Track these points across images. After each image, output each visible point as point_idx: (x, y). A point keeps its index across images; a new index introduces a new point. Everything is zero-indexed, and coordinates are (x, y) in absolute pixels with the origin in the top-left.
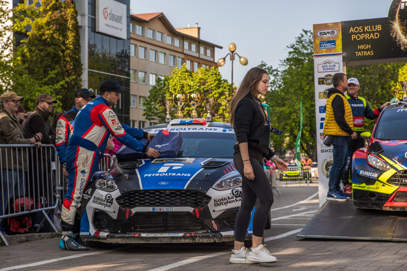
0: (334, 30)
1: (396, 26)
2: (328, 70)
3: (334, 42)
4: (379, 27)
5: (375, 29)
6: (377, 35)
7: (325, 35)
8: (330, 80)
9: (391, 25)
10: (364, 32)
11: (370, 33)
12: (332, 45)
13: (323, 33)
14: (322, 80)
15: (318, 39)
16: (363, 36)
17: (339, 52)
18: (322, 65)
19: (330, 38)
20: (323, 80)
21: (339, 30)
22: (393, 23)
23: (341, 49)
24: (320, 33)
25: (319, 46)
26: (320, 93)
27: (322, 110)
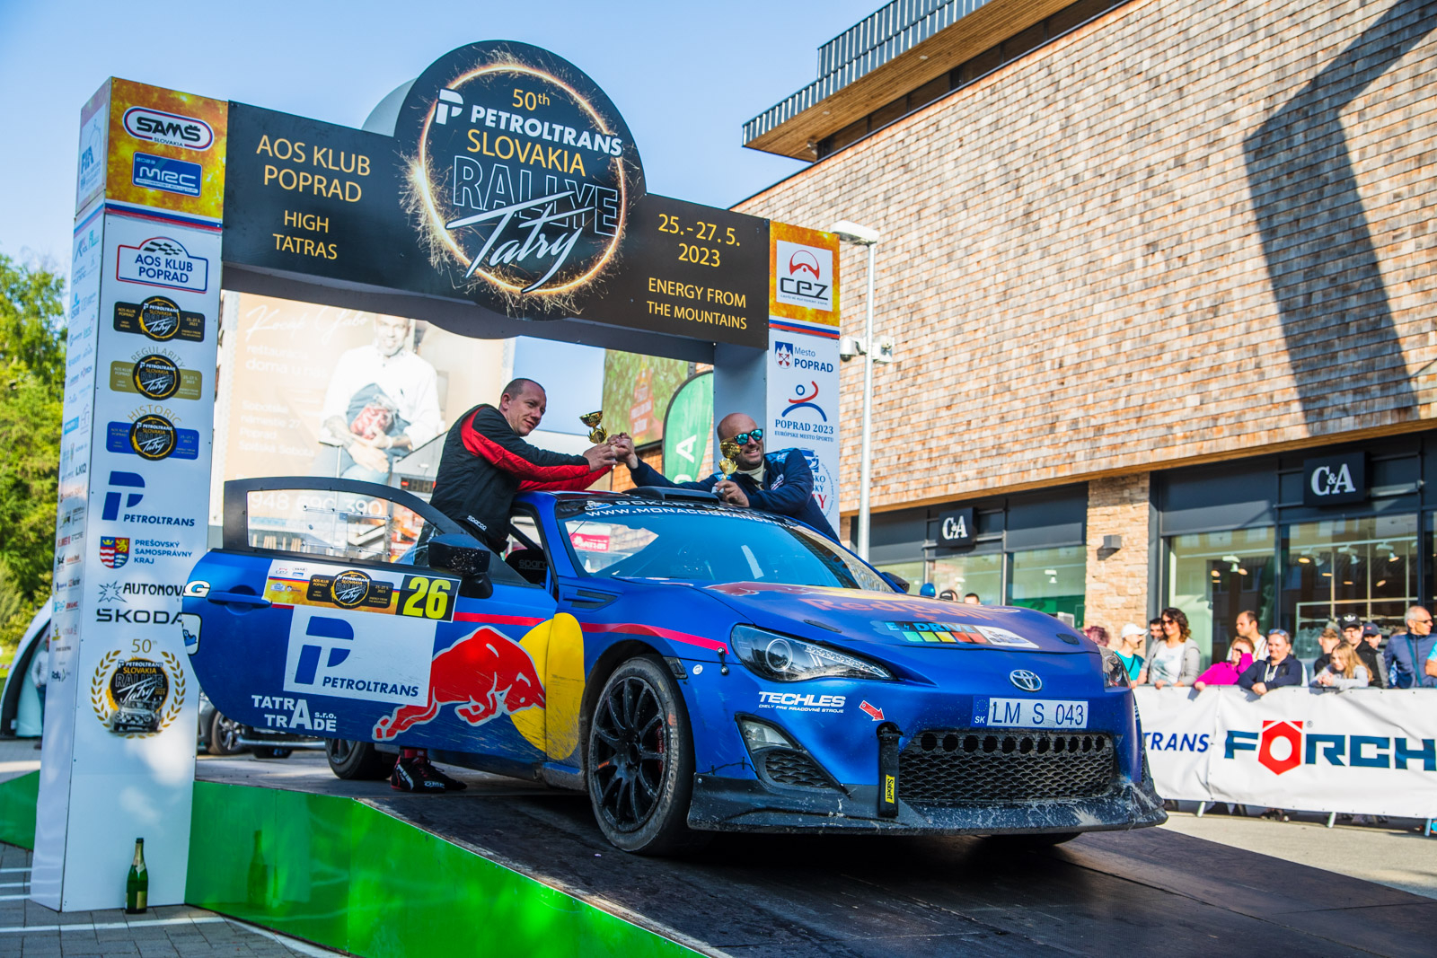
0: (199, 126)
1: (419, 175)
2: (161, 280)
3: (193, 172)
4: (362, 164)
5: (348, 165)
6: (353, 193)
7: (159, 136)
8: (164, 322)
9: (402, 168)
10: (308, 167)
11: (330, 175)
12: (184, 180)
13: (154, 125)
14: (130, 313)
15: (130, 142)
16: (306, 179)
17: (209, 215)
19: (179, 152)
20: (137, 315)
21: (218, 133)
22: (410, 165)
23: (218, 205)
24: (140, 120)
25: (130, 171)
26: (115, 364)
27: (119, 438)
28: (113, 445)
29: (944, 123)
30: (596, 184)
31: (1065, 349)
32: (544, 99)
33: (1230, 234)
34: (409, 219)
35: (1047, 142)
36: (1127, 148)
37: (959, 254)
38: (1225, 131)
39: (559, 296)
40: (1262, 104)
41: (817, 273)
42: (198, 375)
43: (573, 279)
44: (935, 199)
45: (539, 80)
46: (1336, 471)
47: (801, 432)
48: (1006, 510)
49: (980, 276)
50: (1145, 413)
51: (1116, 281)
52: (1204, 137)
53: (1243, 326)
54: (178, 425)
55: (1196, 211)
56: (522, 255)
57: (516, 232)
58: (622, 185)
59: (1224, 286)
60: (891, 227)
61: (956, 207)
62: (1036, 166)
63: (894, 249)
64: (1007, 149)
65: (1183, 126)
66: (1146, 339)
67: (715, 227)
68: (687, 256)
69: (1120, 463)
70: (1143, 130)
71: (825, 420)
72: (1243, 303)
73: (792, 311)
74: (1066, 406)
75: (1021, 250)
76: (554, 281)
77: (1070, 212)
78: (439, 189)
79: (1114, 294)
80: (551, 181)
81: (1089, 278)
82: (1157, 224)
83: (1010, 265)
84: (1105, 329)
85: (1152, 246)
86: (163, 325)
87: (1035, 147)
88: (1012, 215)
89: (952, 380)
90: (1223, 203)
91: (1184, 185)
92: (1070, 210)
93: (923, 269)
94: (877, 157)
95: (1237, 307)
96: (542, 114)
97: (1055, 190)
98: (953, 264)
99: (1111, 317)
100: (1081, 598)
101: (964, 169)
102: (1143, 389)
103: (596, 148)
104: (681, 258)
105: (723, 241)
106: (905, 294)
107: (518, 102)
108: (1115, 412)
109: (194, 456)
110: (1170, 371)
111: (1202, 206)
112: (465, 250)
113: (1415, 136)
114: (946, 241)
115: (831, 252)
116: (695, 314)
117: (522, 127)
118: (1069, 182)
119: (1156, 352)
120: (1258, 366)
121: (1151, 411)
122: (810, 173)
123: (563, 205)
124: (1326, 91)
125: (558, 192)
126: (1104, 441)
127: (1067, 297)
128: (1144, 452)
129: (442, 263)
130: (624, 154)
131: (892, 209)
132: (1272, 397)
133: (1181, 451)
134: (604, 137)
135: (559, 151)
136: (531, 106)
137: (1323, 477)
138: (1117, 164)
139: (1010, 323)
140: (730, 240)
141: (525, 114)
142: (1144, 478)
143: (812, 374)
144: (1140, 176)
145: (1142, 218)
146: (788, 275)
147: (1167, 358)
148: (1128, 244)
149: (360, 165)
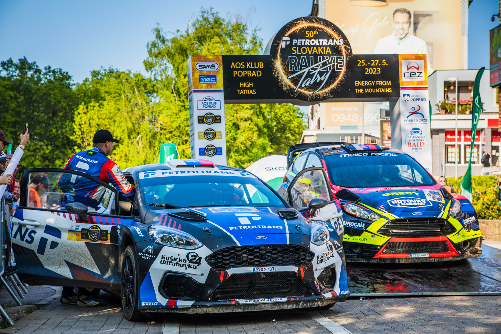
0: (215, 64)
1: (278, 64)
2: (209, 108)
3: (214, 77)
5: (257, 66)
6: (259, 74)
7: (205, 69)
9: (273, 63)
10: (246, 69)
11: (252, 70)
12: (212, 80)
13: (203, 66)
14: (201, 118)
15: (197, 72)
17: (219, 88)
18: (202, 102)
19: (210, 72)
20: (203, 119)
21: (220, 65)
22: (275, 62)
23: (222, 85)
24: (199, 66)
25: (198, 80)
26: (199, 133)
27: (202, 152)
28: (200, 154)
30: (335, 55)
32: (316, 32)
39: (325, 92)
41: (418, 69)
42: (220, 132)
43: (329, 86)
45: (314, 27)
47: (414, 122)
54: (216, 147)
56: (312, 82)
57: (309, 76)
58: (344, 54)
67: (378, 61)
68: (368, 72)
71: (424, 117)
73: (409, 83)
76: (323, 88)
78: (284, 67)
80: (320, 58)
86: (210, 120)
96: (316, 37)
103: (334, 44)
104: (366, 73)
105: (381, 65)
107: (307, 35)
109: (221, 154)
112: (294, 84)
115: (423, 61)
116: (372, 90)
117: (309, 43)
123: (325, 64)
125: (323, 60)
129: (287, 89)
130: (344, 44)
134: (337, 40)
135: (322, 48)
136: (312, 35)
140: (384, 63)
141: (310, 38)
143: (418, 103)
146: (407, 71)
149: (260, 65)
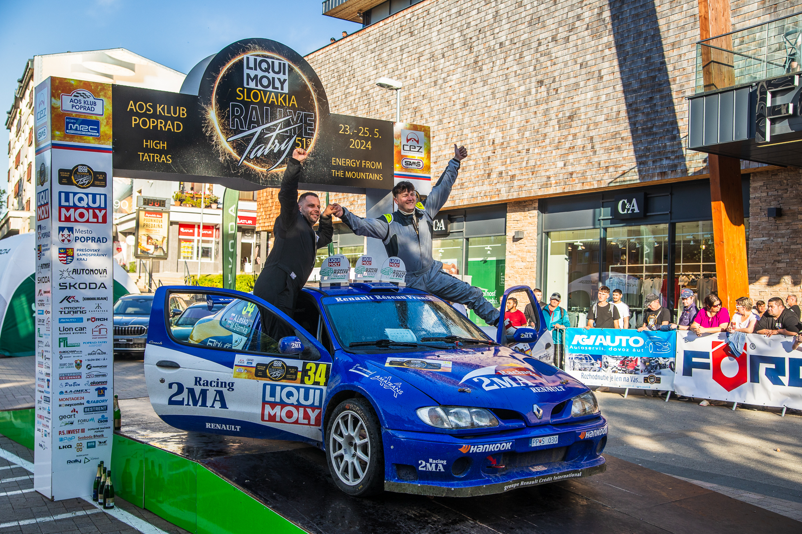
29: (432, 10)
31: (495, 134)
33: (579, 79)
34: (208, 138)
35: (486, 24)
36: (527, 30)
37: (440, 82)
38: (578, 24)
40: (596, 11)
44: (427, 51)
46: (630, 202)
48: (465, 216)
49: (451, 94)
50: (536, 169)
51: (522, 100)
52: (566, 26)
53: (586, 126)
55: (562, 65)
59: (576, 106)
60: (404, 66)
61: (439, 56)
62: (481, 36)
63: (406, 77)
64: (465, 27)
65: (557, 20)
66: (538, 132)
69: (523, 195)
70: (535, 21)
72: (585, 114)
74: (496, 164)
75: (473, 81)
77: (498, 63)
78: (222, 121)
79: (520, 106)
81: (508, 98)
82: (543, 71)
83: (467, 89)
84: (516, 125)
85: (541, 83)
87: (480, 26)
88: (468, 62)
89: (437, 148)
90: (576, 62)
91: (557, 51)
92: (498, 61)
93: (421, 88)
94: (396, 26)
95: (583, 117)
97: (490, 50)
98: (438, 87)
99: (519, 118)
100: (503, 261)
101: (442, 36)
102: (535, 157)
106: (412, 102)
108: (520, 169)
110: (548, 148)
111: (566, 64)
113: (671, 33)
114: (433, 74)
118: (497, 46)
119: (542, 138)
120: (593, 147)
121: (539, 169)
122: (360, 34)
124: (628, 6)
126: (516, 183)
127: (497, 107)
128: (536, 190)
129: (226, 160)
130: (318, 94)
131: (404, 56)
132: (599, 164)
133: (554, 190)
137: (624, 205)
138: (523, 38)
139: (467, 120)
142: (535, 202)
144: (534, 45)
145: (535, 67)
147: (547, 141)
148: (528, 80)
149: (181, 112)
